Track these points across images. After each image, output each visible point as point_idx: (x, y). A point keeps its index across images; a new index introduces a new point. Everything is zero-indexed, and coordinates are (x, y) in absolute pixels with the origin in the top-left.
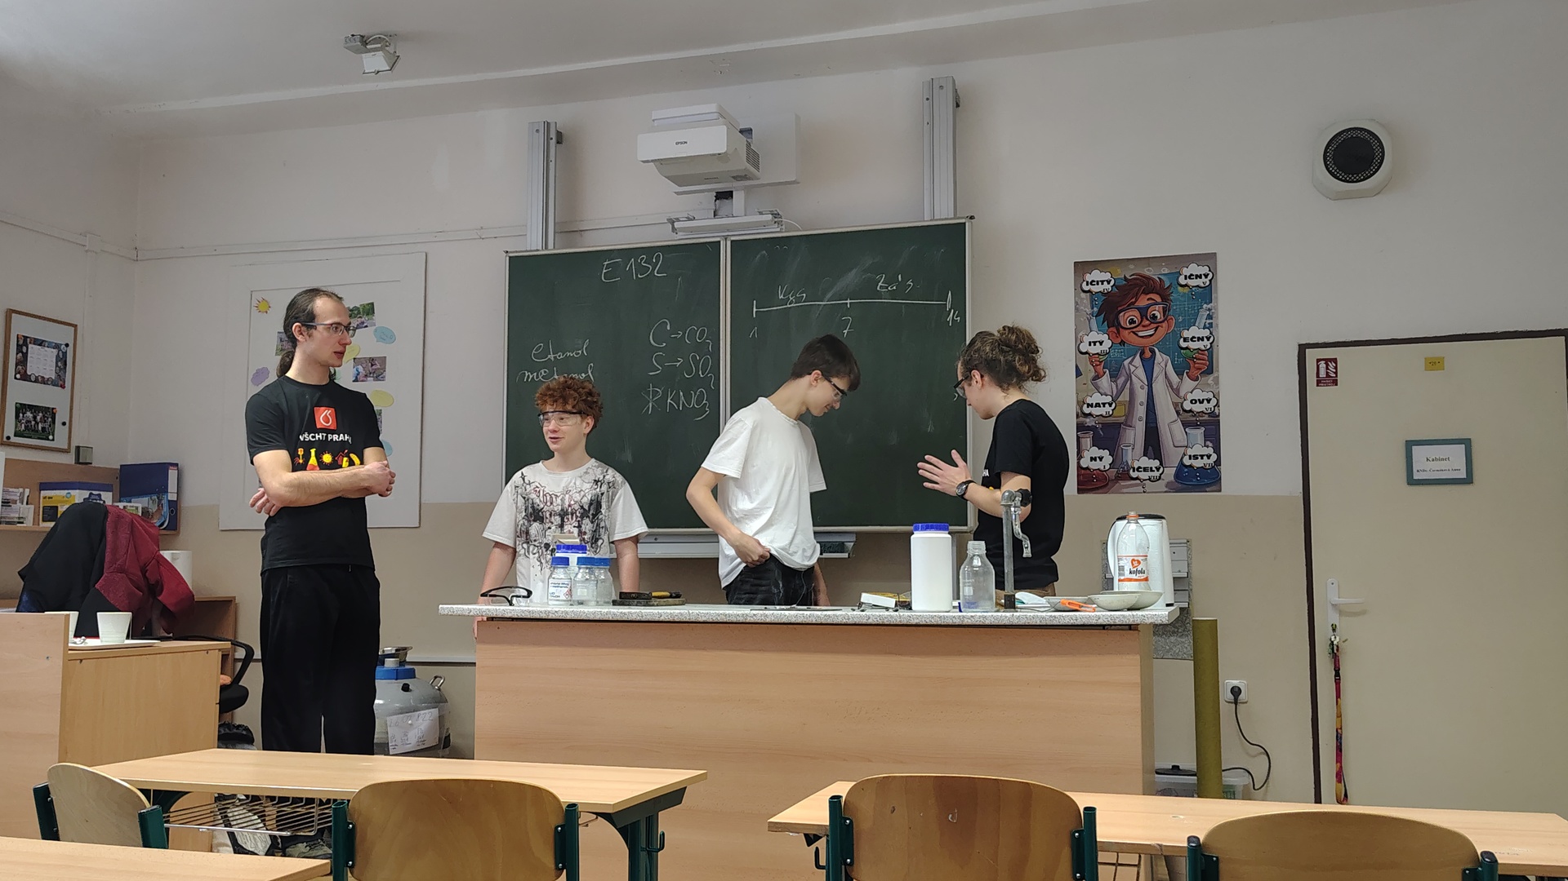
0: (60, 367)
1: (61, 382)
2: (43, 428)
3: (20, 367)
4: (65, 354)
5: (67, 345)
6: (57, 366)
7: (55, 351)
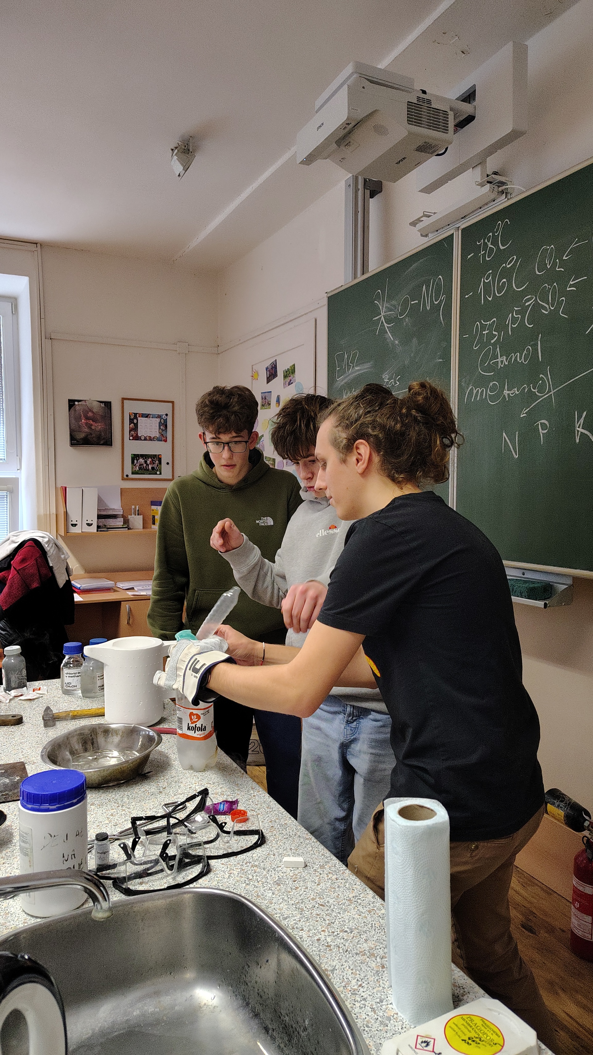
0: (163, 430)
1: (163, 439)
2: (153, 468)
3: (133, 432)
4: (166, 421)
5: (167, 415)
6: (160, 428)
7: (158, 420)
